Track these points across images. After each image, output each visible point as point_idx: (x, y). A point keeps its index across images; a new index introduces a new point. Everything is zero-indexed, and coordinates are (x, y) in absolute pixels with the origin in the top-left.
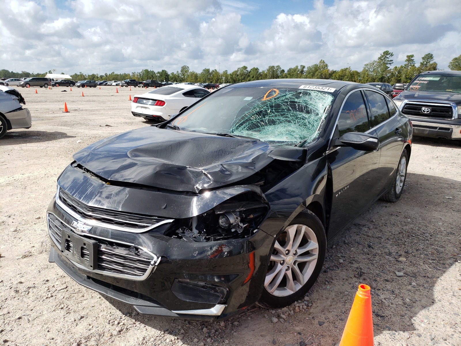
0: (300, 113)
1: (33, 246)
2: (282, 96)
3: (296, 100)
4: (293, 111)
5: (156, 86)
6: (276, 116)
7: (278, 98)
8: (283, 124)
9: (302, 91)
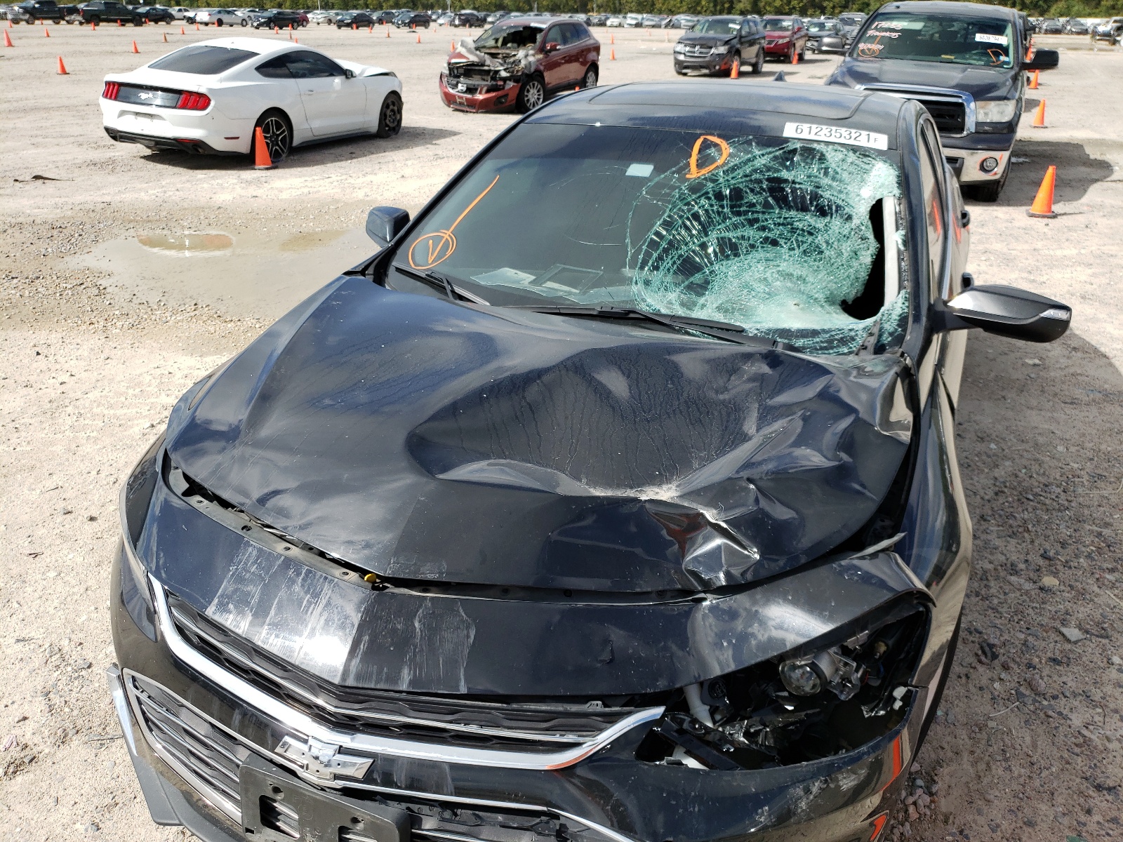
0: (800, 215)
1: (19, 716)
2: (745, 163)
3: (785, 174)
4: (781, 208)
5: (122, 20)
6: (736, 227)
7: (733, 169)
8: (760, 254)
9: (798, 145)
